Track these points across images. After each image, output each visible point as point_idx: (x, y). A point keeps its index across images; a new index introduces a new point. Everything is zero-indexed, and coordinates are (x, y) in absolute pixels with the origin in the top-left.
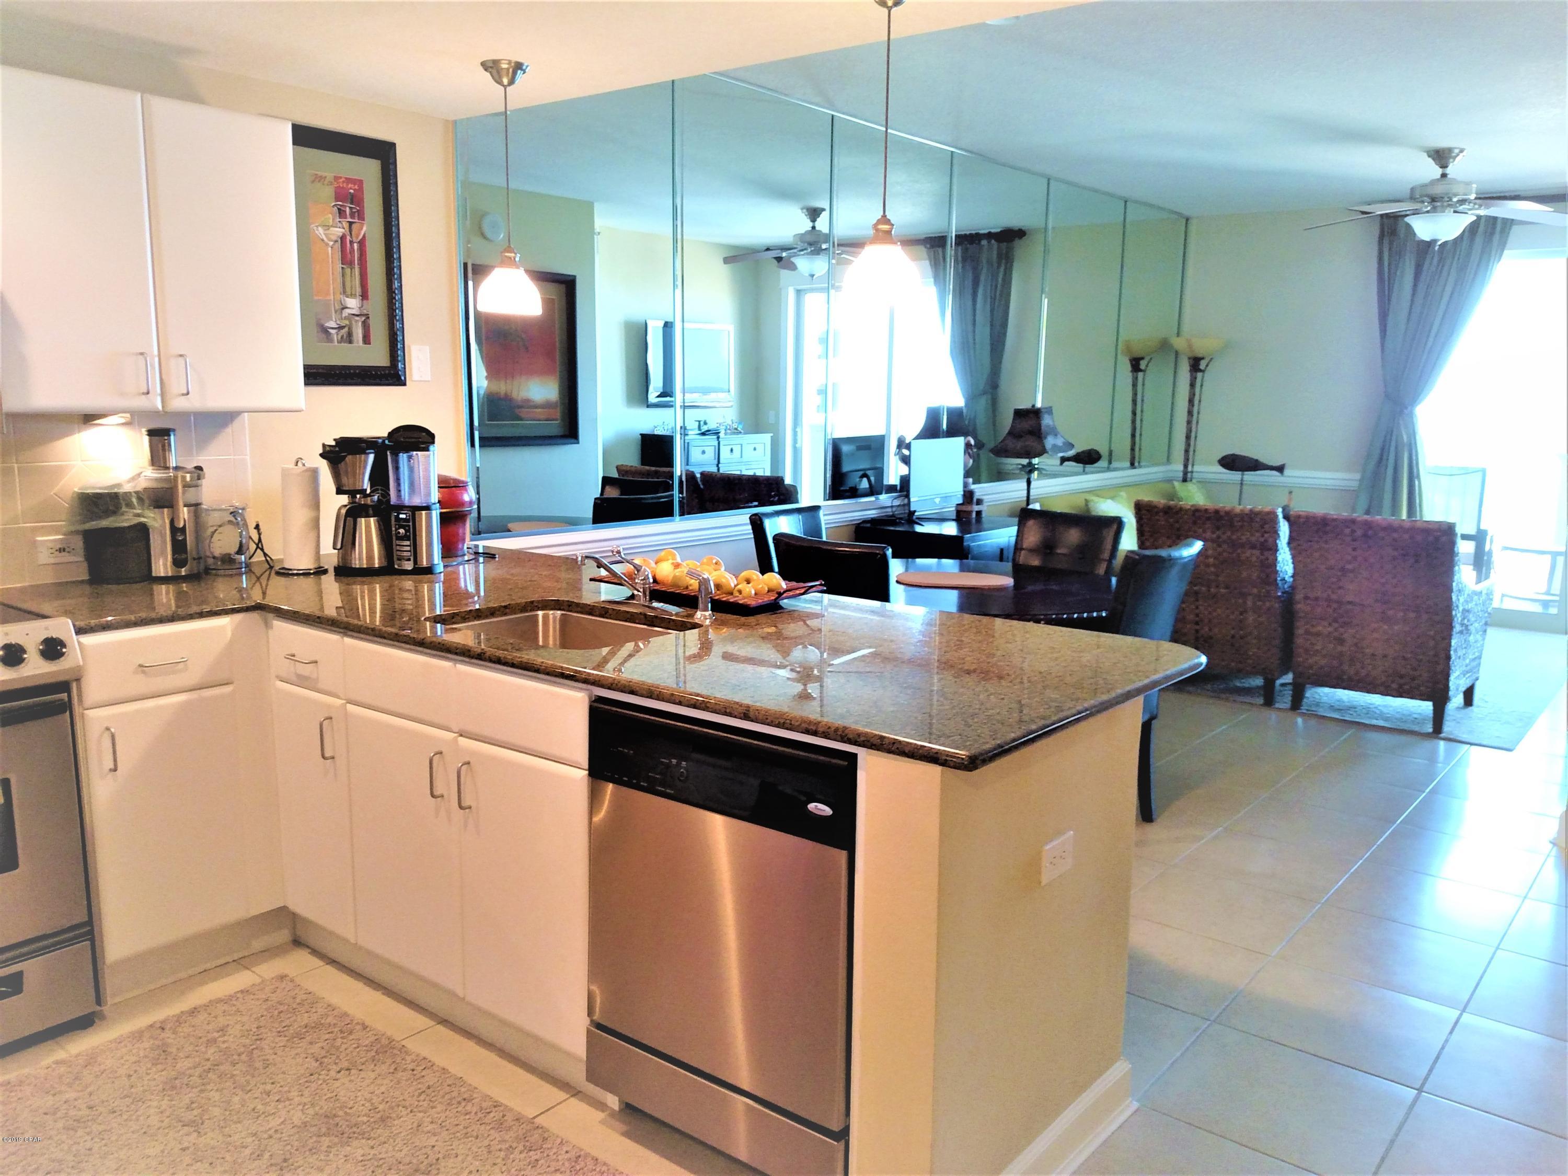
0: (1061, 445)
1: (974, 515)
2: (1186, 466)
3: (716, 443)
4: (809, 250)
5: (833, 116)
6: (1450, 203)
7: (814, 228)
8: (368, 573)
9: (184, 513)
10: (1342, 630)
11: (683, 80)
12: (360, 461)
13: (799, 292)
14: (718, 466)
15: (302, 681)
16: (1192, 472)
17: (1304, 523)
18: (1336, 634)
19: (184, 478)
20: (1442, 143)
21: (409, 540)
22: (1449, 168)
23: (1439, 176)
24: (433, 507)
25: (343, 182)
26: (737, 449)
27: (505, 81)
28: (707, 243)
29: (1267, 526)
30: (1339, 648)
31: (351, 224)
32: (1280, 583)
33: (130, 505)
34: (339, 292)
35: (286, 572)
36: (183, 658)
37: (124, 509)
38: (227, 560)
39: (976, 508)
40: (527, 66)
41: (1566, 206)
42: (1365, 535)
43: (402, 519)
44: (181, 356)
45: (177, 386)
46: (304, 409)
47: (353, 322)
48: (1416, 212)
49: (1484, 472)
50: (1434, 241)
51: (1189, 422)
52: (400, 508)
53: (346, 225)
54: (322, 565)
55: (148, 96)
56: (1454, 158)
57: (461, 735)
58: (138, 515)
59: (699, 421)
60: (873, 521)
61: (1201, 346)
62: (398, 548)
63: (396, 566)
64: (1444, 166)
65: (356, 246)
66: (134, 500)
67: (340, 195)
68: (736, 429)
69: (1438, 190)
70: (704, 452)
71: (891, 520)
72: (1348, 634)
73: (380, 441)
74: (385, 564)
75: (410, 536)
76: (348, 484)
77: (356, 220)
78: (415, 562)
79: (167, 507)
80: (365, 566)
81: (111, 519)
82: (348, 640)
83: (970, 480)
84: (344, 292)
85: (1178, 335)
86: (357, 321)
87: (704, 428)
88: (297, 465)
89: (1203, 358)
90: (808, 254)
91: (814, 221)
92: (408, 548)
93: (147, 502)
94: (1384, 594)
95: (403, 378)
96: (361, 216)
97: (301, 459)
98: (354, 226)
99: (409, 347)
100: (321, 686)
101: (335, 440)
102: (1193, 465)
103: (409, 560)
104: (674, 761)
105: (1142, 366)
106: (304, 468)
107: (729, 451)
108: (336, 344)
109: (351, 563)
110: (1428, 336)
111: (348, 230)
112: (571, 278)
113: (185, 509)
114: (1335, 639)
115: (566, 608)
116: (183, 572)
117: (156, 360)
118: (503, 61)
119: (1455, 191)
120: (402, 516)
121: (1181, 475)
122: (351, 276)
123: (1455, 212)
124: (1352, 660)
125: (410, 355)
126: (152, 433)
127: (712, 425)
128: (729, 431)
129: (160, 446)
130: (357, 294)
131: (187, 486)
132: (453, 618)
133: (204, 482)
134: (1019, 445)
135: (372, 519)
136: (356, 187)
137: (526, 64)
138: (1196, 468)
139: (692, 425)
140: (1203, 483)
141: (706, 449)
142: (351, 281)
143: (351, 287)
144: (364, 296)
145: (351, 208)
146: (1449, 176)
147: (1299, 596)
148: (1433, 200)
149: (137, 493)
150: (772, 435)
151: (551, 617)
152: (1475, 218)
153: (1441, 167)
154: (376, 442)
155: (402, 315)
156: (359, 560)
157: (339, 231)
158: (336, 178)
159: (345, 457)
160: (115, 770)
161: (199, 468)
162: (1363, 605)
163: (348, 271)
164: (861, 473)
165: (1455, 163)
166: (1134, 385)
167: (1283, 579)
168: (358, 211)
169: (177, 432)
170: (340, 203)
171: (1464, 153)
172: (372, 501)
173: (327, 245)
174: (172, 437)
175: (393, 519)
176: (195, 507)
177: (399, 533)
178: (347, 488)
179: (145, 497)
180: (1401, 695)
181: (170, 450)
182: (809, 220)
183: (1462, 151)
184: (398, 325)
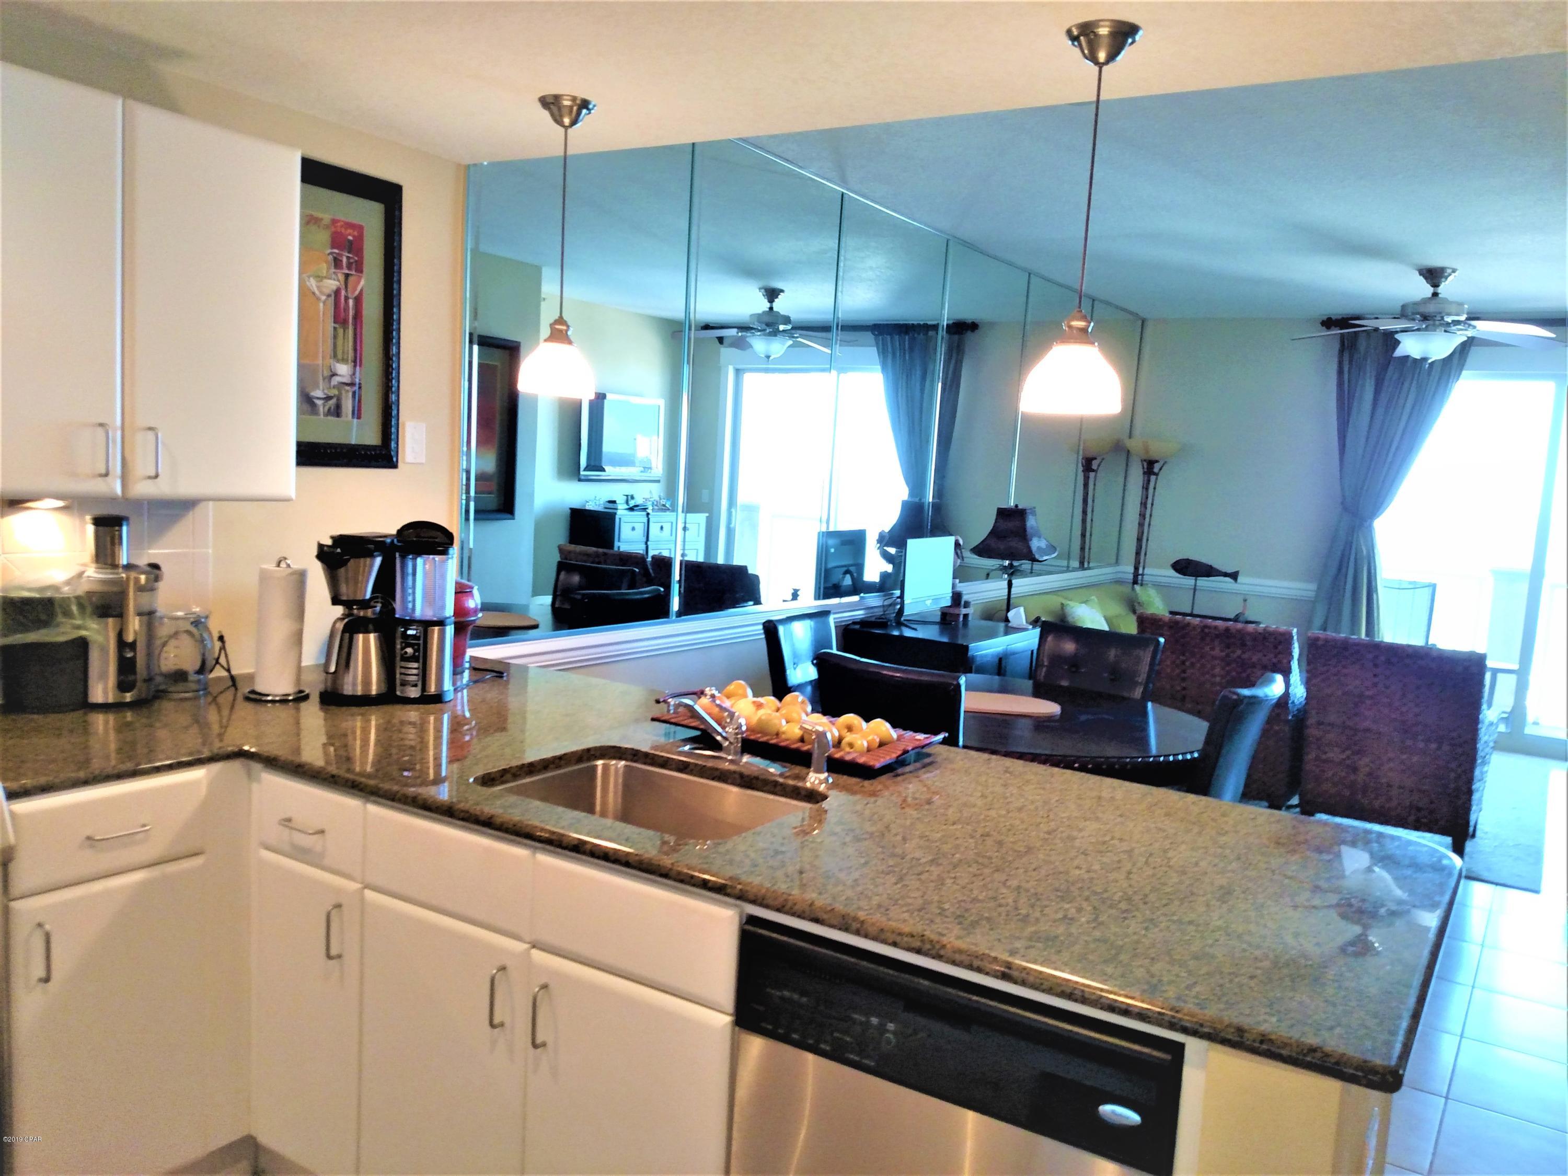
0: (1044, 547)
1: (961, 618)
2: (1136, 568)
3: (645, 520)
4: (768, 331)
5: (843, 194)
6: (1442, 322)
7: (771, 308)
8: (364, 701)
9: (134, 625)
10: (1356, 758)
11: (703, 144)
12: (365, 565)
13: (738, 372)
14: (646, 543)
15: (301, 854)
16: (1143, 575)
17: (1323, 645)
18: (1348, 762)
19: (137, 580)
20: (1435, 261)
21: (417, 661)
22: (1440, 287)
23: (1430, 295)
24: (448, 621)
25: (342, 226)
26: (667, 527)
27: (567, 121)
28: (641, 315)
29: (1280, 647)
30: (1352, 777)
31: (347, 276)
32: (1290, 705)
33: (68, 614)
34: (329, 356)
35: (258, 697)
36: (144, 826)
37: (60, 618)
38: (180, 676)
39: (964, 611)
40: (594, 106)
41: (1566, 332)
42: (1388, 662)
43: (410, 635)
44: (150, 429)
45: (142, 465)
46: (294, 497)
47: (343, 392)
48: (1404, 331)
49: (1433, 587)
50: (1424, 359)
51: (1141, 525)
52: (408, 623)
53: (341, 277)
54: (302, 688)
55: (130, 102)
56: (1446, 278)
57: (534, 947)
58: (79, 627)
59: (627, 496)
60: (863, 623)
61: (1156, 449)
62: (403, 671)
63: (398, 693)
64: (1435, 285)
65: (351, 302)
66: (74, 608)
67: (337, 241)
68: (664, 505)
69: (1431, 308)
70: (633, 529)
71: (882, 623)
72: (1364, 763)
73: (389, 540)
74: (384, 689)
75: (419, 656)
76: (346, 592)
77: (353, 272)
78: (424, 689)
79: (113, 616)
80: (359, 693)
81: (43, 631)
82: (373, 809)
83: (957, 581)
84: (335, 356)
85: (1130, 436)
86: (348, 391)
87: (632, 503)
88: (278, 565)
89: (1157, 461)
90: (765, 335)
91: (771, 301)
92: (415, 672)
93: (89, 610)
94: (1404, 722)
95: (395, 459)
96: (360, 270)
97: (285, 559)
98: (351, 279)
99: (404, 424)
100: (327, 862)
101: (332, 537)
102: (1144, 568)
103: (416, 686)
104: (874, 1020)
105: (1094, 467)
106: (289, 571)
107: (659, 528)
108: (322, 416)
109: (342, 689)
110: (1388, 451)
111: (343, 283)
112: (515, 344)
113: (137, 619)
114: (1348, 766)
115: (630, 757)
116: (128, 697)
117: (119, 433)
118: (565, 97)
119: (1448, 311)
120: (410, 632)
121: (1131, 576)
122: (344, 339)
123: (1445, 331)
124: (1365, 790)
125: (404, 433)
126: (99, 522)
127: (639, 500)
128: (656, 507)
129: (108, 539)
130: (350, 358)
131: (141, 589)
132: (502, 776)
133: (161, 585)
134: (1002, 546)
135: (372, 637)
136: (356, 233)
137: (593, 103)
138: (1147, 571)
139: (621, 500)
140: (1158, 586)
141: (636, 525)
142: (344, 346)
143: (343, 352)
144: (356, 361)
145: (348, 258)
146: (1440, 296)
147: (1311, 721)
148: (1425, 318)
149: (78, 598)
150: (707, 515)
151: (612, 768)
152: (1466, 339)
153: (1432, 286)
154: (384, 542)
155: (398, 386)
156: (352, 685)
157: (332, 284)
158: (334, 222)
159: (348, 560)
160: (47, 980)
161: (156, 567)
162: (1380, 733)
163: (341, 331)
164: (845, 569)
165: (1447, 282)
166: (1086, 485)
167: (1293, 702)
168: (356, 261)
169: (131, 521)
170: (336, 251)
171: (1456, 274)
172: (374, 613)
173: (318, 299)
174: (125, 529)
175: (398, 635)
176: (149, 615)
177: (406, 653)
178: (344, 598)
179: (86, 603)
180: (1417, 828)
181: (121, 543)
182: (766, 300)
183: (1454, 271)
184: (393, 397)
